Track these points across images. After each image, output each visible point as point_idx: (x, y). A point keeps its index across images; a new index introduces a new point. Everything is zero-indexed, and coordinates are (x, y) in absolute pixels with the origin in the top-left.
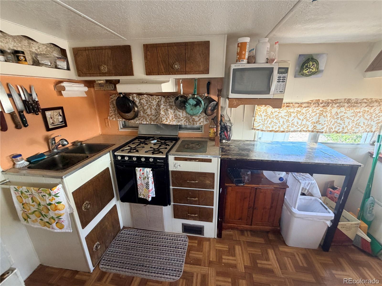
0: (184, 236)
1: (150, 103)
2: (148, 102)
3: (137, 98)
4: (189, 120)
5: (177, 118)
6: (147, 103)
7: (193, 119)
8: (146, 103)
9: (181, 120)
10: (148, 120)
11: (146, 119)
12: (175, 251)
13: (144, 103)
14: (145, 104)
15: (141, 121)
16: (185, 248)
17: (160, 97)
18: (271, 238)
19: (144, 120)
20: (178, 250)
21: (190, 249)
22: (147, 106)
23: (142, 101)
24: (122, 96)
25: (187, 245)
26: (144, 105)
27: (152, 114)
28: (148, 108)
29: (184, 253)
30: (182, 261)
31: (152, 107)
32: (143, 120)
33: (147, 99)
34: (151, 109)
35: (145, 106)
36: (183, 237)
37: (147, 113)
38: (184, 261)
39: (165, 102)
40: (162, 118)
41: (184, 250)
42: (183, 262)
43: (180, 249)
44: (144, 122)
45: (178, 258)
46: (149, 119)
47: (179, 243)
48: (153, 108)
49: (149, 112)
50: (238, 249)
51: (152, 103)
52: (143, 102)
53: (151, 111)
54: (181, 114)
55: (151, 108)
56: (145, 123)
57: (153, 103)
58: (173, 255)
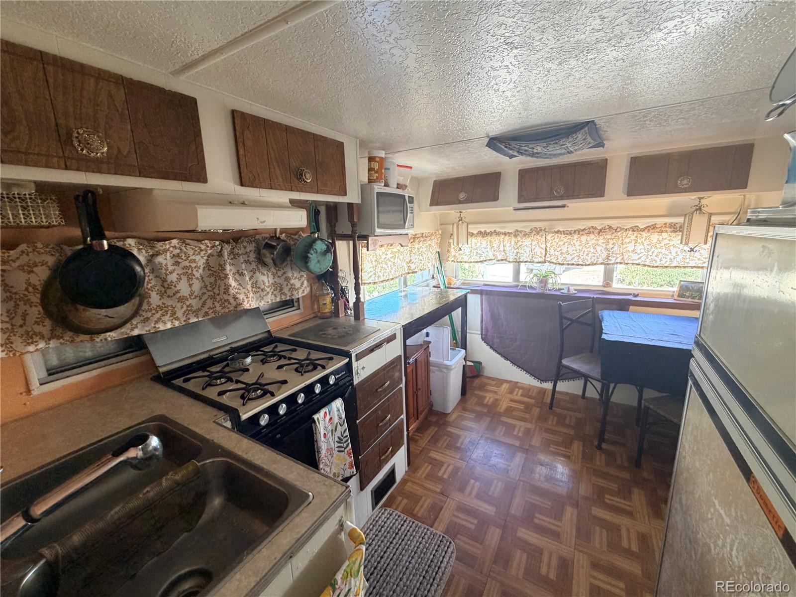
0: (380, 512)
1: (187, 264)
2: (180, 260)
3: (139, 249)
4: (281, 289)
5: (258, 290)
6: (177, 263)
7: (292, 285)
8: (173, 265)
9: (266, 293)
10: (179, 314)
11: (173, 314)
12: (403, 536)
13: (166, 265)
14: (170, 268)
15: (156, 322)
16: (405, 518)
17: (217, 243)
18: (434, 420)
19: (166, 318)
20: (403, 530)
21: (409, 512)
22: (176, 273)
23: (160, 259)
24: (106, 247)
25: (399, 513)
26: (167, 270)
27: (194, 292)
28: (179, 279)
29: (413, 522)
30: (426, 530)
31: (195, 272)
32: (163, 318)
33: (178, 251)
34: (189, 279)
35: (171, 273)
36: (380, 514)
37: (178, 292)
38: (427, 527)
39: (234, 255)
40: (238, 296)
41: (408, 522)
42: (428, 530)
43: (403, 528)
44: (165, 323)
45: (419, 535)
46: (185, 308)
47: (391, 525)
48: (197, 275)
49: (183, 288)
50: (433, 455)
51: (194, 261)
52: (164, 262)
53: (190, 285)
54: (265, 279)
55: (190, 277)
56: (169, 326)
57: (197, 260)
58: (409, 542)
